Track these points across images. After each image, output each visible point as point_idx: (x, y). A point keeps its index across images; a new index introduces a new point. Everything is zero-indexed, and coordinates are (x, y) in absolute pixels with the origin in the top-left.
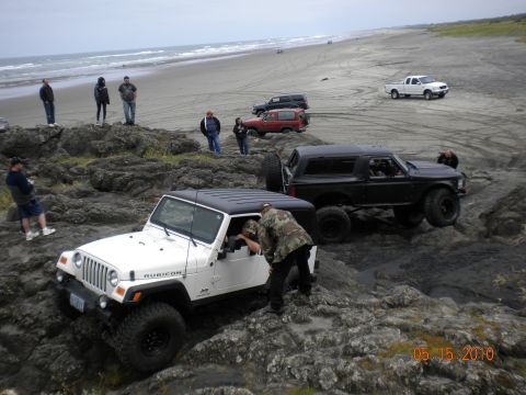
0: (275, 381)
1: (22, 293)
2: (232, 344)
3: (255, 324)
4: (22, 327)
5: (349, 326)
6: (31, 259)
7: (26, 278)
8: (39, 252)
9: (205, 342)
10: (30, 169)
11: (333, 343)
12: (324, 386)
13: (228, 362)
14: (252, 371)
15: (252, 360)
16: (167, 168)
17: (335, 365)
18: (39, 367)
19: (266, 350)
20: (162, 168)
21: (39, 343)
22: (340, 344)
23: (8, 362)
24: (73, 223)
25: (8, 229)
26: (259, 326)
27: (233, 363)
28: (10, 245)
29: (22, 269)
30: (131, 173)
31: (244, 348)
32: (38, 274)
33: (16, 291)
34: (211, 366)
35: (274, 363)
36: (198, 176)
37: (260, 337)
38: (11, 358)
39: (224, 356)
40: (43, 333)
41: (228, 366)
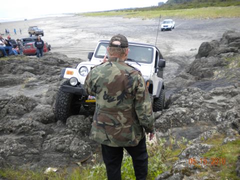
2: (184, 114)
3: (186, 103)
14: (204, 124)
19: (208, 112)
23: (32, 153)
26: (191, 103)
27: (189, 124)
34: (174, 129)
35: (219, 116)
38: (33, 150)
39: (181, 121)
40: (44, 133)
41: (186, 126)
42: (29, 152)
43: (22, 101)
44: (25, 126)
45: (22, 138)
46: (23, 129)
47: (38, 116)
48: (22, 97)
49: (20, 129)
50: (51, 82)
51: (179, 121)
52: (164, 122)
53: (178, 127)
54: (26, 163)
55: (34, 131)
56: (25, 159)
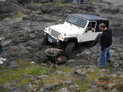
0: (99, 65)
1: (30, 39)
2: (87, 55)
3: (93, 50)
4: (32, 47)
5: (120, 52)
6: (31, 30)
7: (30, 35)
8: (32, 29)
9: (80, 54)
10: (25, 7)
11: (115, 56)
12: (115, 67)
13: (86, 59)
14: (93, 62)
15: (92, 59)
16: (61, 7)
17: (119, 62)
18: (38, 57)
19: (97, 57)
21: (37, 51)
22: (118, 57)
23: (31, 55)
24: (39, 21)
25: (23, 22)
26: (94, 51)
27: (87, 60)
28: (25, 26)
29: (29, 33)
30: (52, 8)
31: (90, 56)
32: (33, 34)
33: (28, 38)
34: (81, 60)
35: (99, 60)
36: (70, 10)
37: (95, 54)
39: (85, 58)
40: (38, 49)
41: (86, 60)
44: (34, 45)
52: (79, 56)
55: (36, 47)
56: (28, 57)
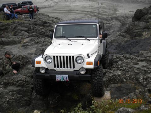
2: (119, 75)
14: (131, 83)
20: (6, 25)
27: (122, 82)
31: (124, 76)
35: (141, 78)
37: (129, 71)
38: (26, 99)
39: (117, 80)
41: (120, 83)
42: (24, 100)
43: (20, 58)
44: (21, 82)
45: (19, 89)
46: (20, 83)
47: (29, 73)
48: (20, 56)
49: (18, 83)
50: (38, 43)
51: (116, 80)
52: (107, 81)
53: (115, 83)
54: (22, 107)
55: (27, 84)
56: (21, 104)
